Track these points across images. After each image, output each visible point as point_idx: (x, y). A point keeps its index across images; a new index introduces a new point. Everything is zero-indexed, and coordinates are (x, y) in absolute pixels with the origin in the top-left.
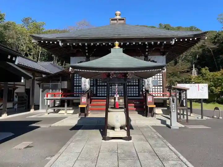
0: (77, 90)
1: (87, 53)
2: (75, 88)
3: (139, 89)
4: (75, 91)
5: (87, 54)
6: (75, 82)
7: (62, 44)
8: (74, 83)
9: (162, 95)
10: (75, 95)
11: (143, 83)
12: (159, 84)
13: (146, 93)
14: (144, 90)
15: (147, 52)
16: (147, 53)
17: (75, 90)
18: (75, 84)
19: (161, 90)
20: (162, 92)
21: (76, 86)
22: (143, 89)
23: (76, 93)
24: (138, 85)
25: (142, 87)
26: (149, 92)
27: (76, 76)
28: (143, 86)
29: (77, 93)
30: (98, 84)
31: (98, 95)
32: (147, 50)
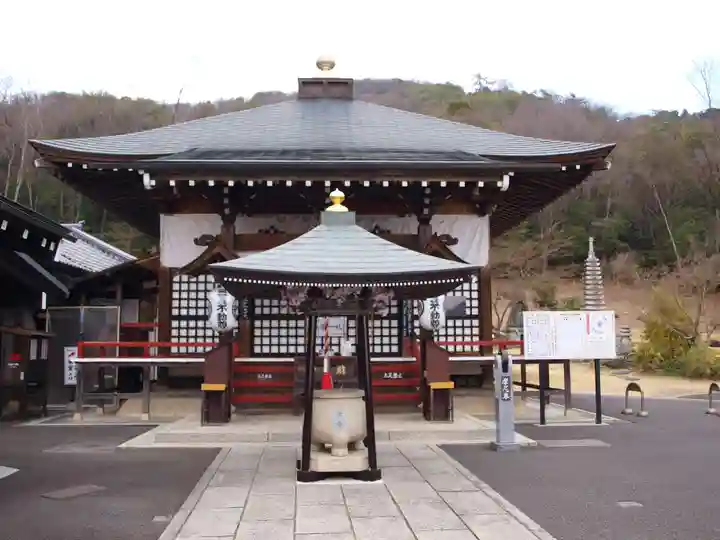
0: (183, 332)
1: (226, 206)
2: (175, 324)
3: (400, 327)
4: (175, 337)
5: (227, 211)
6: (175, 303)
7: (153, 183)
8: (171, 308)
9: (476, 349)
10: (174, 350)
11: (413, 308)
12: (468, 312)
13: (423, 344)
14: (417, 332)
15: (427, 206)
16: (426, 211)
17: (174, 332)
18: (175, 312)
19: (476, 331)
20: (476, 339)
21: (179, 318)
22: (413, 328)
23: (179, 345)
24: (399, 317)
25: (412, 322)
26: (436, 339)
27: (180, 282)
28: (417, 317)
29: (183, 345)
30: (258, 311)
31: (257, 350)
32: (427, 201)
